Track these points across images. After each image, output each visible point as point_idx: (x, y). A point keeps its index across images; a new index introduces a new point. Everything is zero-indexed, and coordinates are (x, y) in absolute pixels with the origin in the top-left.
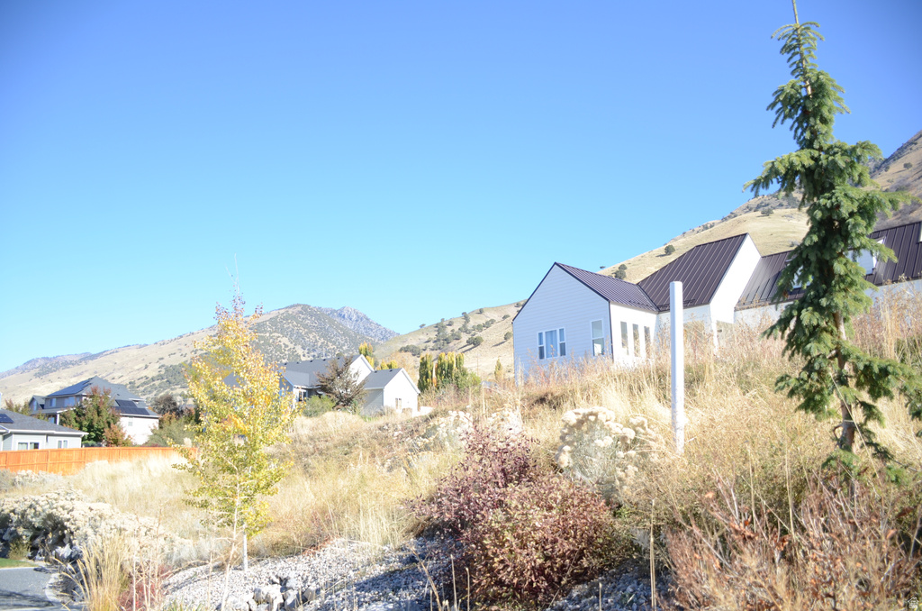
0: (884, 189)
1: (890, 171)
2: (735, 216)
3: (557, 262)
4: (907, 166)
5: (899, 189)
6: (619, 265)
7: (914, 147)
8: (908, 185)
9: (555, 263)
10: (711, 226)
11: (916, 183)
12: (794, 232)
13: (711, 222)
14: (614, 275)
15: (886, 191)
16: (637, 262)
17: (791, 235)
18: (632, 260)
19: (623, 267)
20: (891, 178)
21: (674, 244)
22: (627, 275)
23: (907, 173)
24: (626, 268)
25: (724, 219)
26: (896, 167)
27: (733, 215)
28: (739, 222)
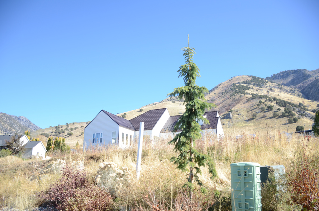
0: (208, 100)
1: (210, 94)
2: (163, 102)
3: (103, 110)
4: (215, 94)
5: (212, 101)
6: (124, 113)
7: (217, 88)
8: (215, 100)
9: (102, 110)
10: (156, 104)
11: (217, 99)
12: (181, 109)
13: (156, 103)
14: (122, 116)
15: (209, 100)
16: (130, 113)
17: (180, 110)
18: (128, 112)
19: (125, 114)
20: (210, 97)
21: (143, 108)
22: (126, 117)
23: (215, 96)
24: (126, 115)
25: (160, 102)
26: (212, 93)
27: (163, 101)
28: (164, 104)
